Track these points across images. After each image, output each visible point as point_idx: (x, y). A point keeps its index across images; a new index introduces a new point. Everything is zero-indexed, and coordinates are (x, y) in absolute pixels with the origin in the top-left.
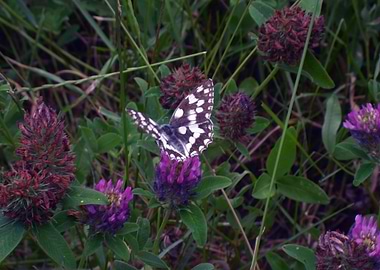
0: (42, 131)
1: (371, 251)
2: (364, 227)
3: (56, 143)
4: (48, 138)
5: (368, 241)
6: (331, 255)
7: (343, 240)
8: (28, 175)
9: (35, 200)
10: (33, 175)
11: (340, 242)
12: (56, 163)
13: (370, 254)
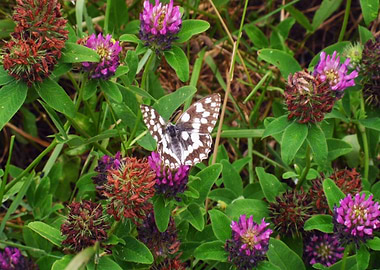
0: (36, 2)
1: (334, 84)
2: (328, 63)
3: (49, 12)
4: (41, 7)
5: (332, 76)
6: (297, 92)
7: (308, 80)
8: (27, 46)
9: (35, 67)
10: (30, 44)
11: (306, 82)
12: (51, 29)
13: (333, 88)
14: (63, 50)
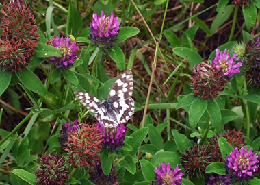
0: (16, 15)
1: (225, 71)
2: (221, 57)
3: (26, 22)
4: (20, 18)
5: (224, 65)
6: (200, 77)
7: (208, 68)
8: (10, 45)
9: (16, 60)
10: (13, 44)
11: (206, 70)
12: (27, 34)
13: (225, 74)
14: (36, 48)
